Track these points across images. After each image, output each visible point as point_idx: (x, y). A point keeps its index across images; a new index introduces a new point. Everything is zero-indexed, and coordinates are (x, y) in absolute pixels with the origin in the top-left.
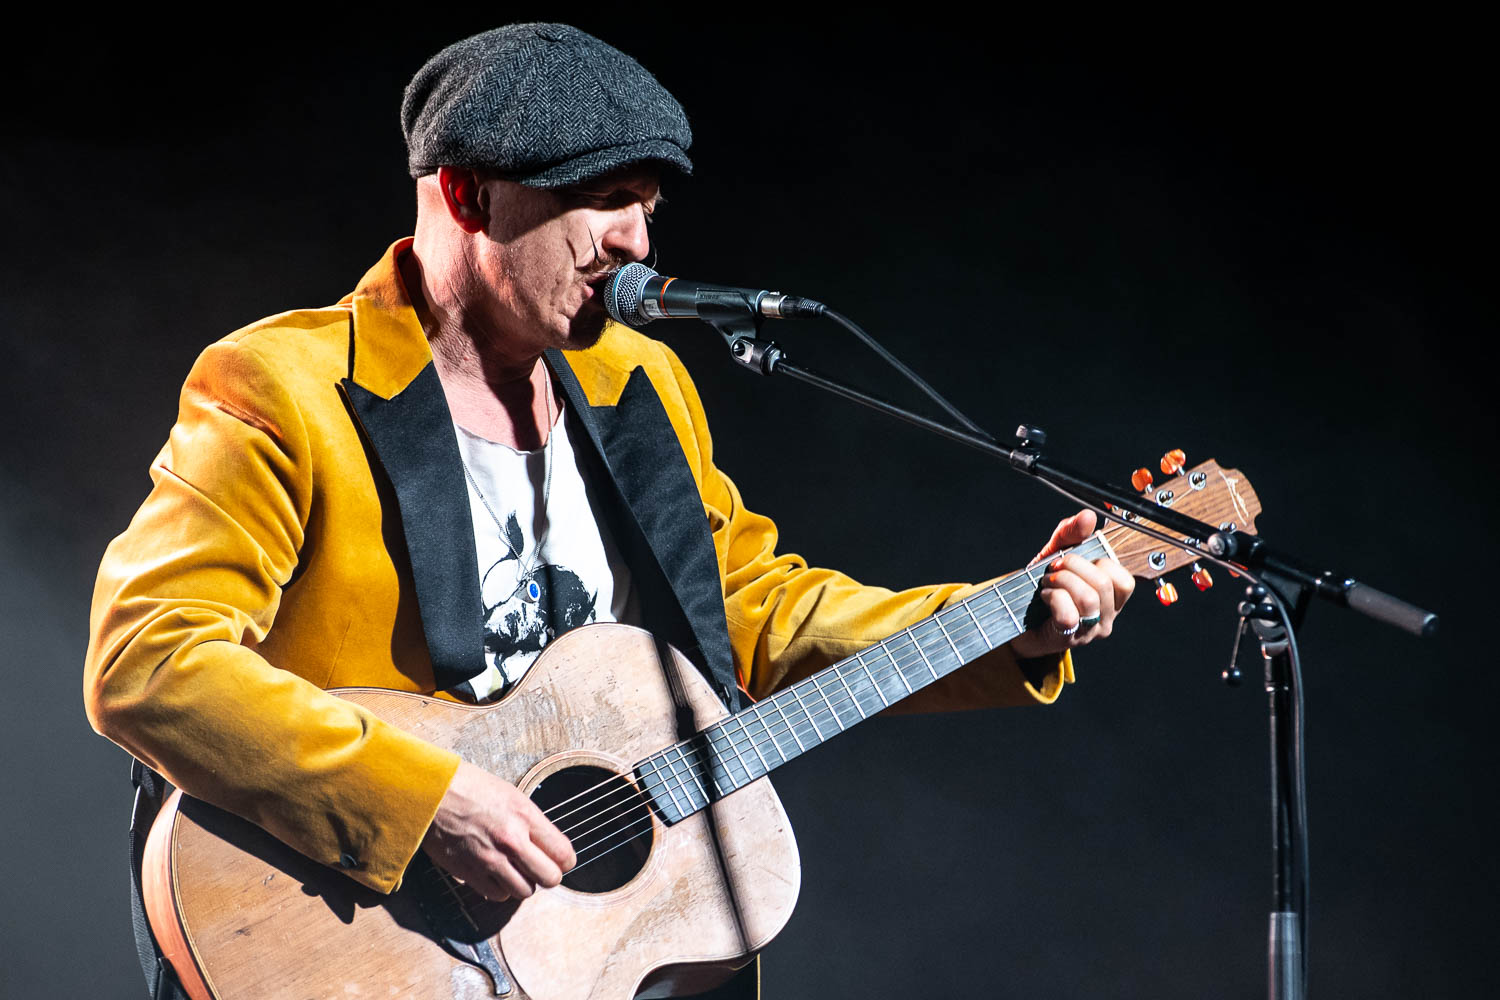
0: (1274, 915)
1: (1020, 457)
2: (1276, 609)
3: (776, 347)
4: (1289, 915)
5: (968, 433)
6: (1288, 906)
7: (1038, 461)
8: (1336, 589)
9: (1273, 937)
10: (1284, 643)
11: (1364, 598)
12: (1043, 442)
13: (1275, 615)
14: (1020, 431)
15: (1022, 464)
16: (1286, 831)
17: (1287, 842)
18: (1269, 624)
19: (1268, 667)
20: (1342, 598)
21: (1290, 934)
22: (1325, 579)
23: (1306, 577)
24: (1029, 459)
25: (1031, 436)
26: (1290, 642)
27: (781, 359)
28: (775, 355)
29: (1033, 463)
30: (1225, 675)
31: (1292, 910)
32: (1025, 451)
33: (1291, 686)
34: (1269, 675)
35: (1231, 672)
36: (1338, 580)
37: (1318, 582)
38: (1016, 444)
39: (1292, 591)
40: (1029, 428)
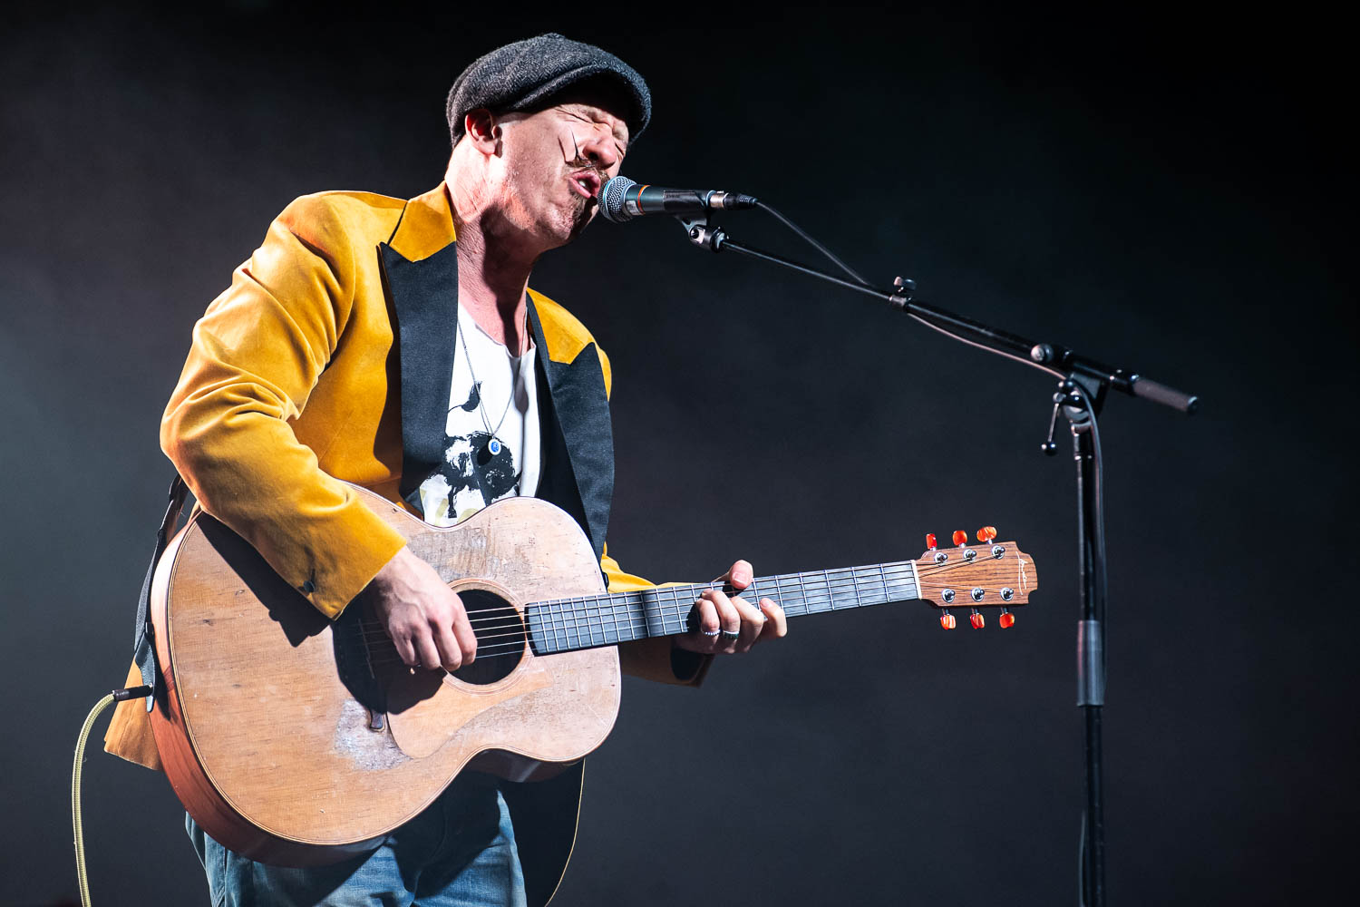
0: (1081, 623)
1: (897, 300)
2: (1081, 398)
3: (721, 231)
4: (1093, 622)
5: (858, 284)
6: (1092, 616)
7: (910, 302)
8: (1125, 382)
9: (1081, 639)
10: (1088, 424)
11: (1146, 388)
12: (914, 288)
13: (1081, 404)
14: (896, 281)
15: (898, 304)
16: (1090, 561)
17: (1091, 569)
18: (1077, 410)
19: (1076, 441)
20: (1129, 389)
21: (1093, 636)
22: (1117, 375)
23: (1103, 375)
24: (903, 301)
25: (905, 284)
26: (1092, 423)
27: (725, 240)
28: (721, 237)
29: (907, 303)
30: (1044, 447)
31: (1095, 619)
32: (901, 295)
33: (1093, 455)
34: (1077, 448)
35: (1048, 445)
36: (1127, 375)
37: (1112, 378)
38: (893, 291)
39: (1093, 386)
40: (904, 278)
